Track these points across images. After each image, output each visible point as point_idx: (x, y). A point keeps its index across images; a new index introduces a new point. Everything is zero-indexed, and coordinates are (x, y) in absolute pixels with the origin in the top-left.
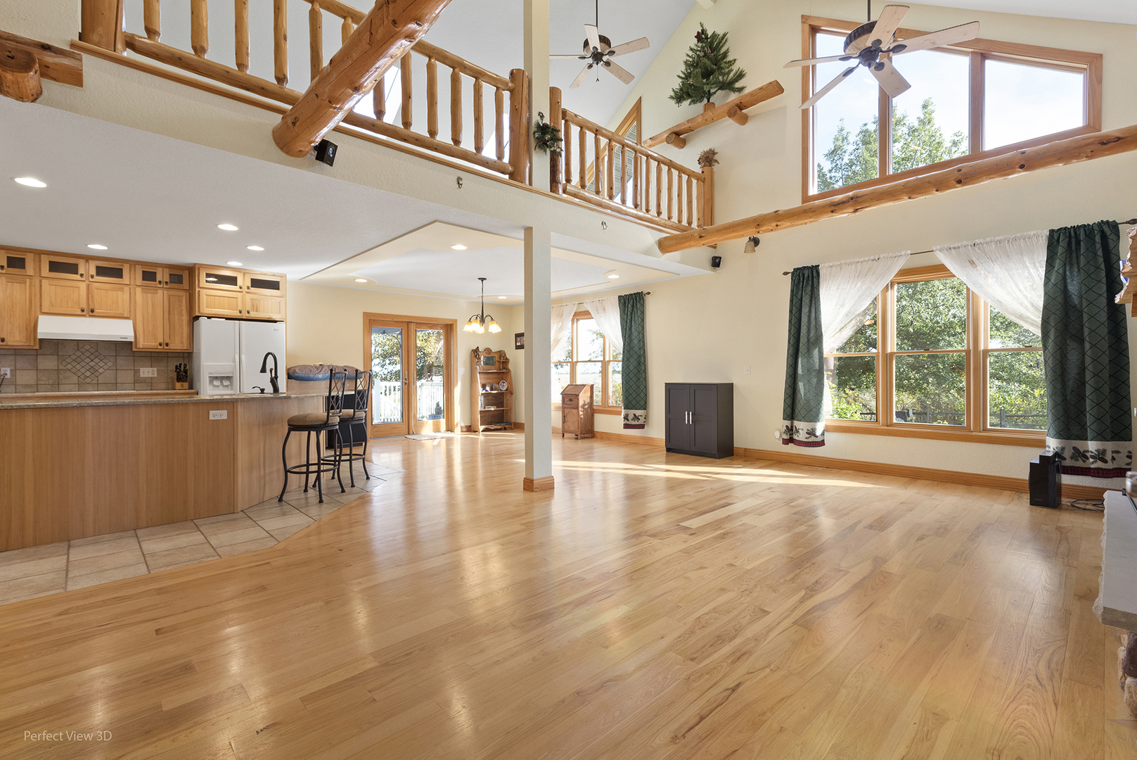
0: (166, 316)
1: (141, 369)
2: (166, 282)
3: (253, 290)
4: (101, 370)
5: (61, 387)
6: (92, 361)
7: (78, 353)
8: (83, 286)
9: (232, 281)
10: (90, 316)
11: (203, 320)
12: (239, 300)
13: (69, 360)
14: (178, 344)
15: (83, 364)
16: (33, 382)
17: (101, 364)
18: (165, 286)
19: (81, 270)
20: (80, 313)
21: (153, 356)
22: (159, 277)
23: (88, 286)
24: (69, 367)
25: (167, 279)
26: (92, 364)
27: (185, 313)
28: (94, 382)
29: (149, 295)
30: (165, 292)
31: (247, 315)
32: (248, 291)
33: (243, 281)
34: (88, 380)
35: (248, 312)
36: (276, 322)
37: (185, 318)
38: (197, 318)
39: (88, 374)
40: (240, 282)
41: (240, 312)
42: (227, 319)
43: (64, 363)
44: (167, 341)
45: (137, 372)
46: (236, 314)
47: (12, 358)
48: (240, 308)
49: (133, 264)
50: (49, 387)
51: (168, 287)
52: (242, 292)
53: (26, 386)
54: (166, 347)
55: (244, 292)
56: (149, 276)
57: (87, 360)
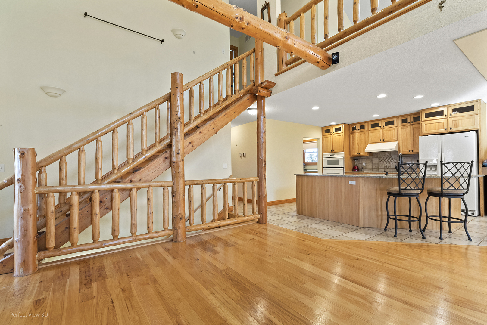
0: (412, 137)
2: (412, 122)
3: (454, 115)
4: (392, 163)
5: (379, 169)
7: (384, 157)
8: (381, 131)
9: (441, 113)
10: (383, 142)
11: (422, 137)
12: (445, 123)
13: (381, 159)
14: (418, 150)
15: (386, 161)
16: (371, 168)
17: (392, 160)
18: (411, 124)
19: (380, 125)
20: (380, 141)
22: (409, 121)
24: (381, 162)
25: (412, 120)
26: (389, 160)
28: (389, 168)
29: (405, 129)
30: (412, 126)
31: (450, 130)
32: (451, 116)
33: (448, 112)
35: (451, 129)
36: (469, 131)
39: (387, 164)
40: (445, 113)
41: (446, 129)
42: (437, 134)
43: (380, 161)
44: (413, 149)
46: (443, 131)
47: (366, 159)
48: (445, 127)
49: (397, 117)
50: (376, 169)
51: (412, 124)
52: (446, 118)
53: (370, 169)
54: (412, 152)
55: (448, 118)
56: (404, 121)
57: (387, 159)
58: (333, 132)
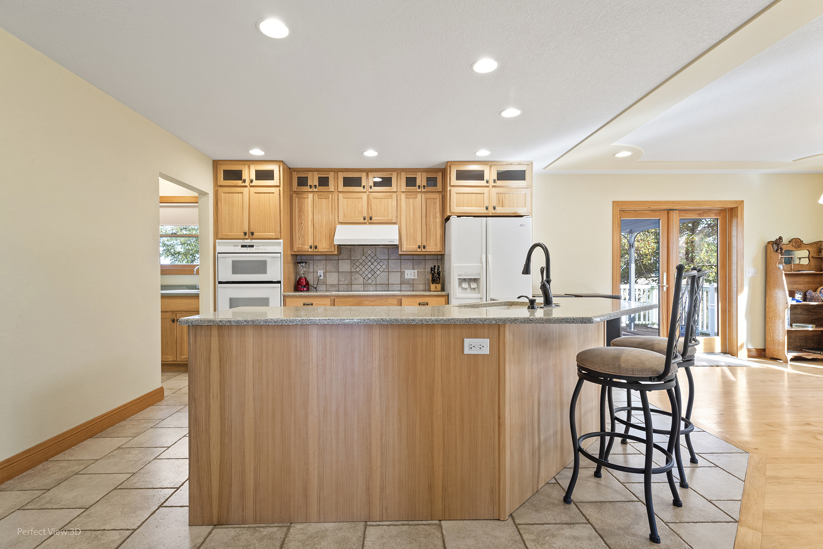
0: (424, 219)
1: (406, 271)
2: (424, 186)
3: (499, 183)
4: (378, 272)
5: (353, 286)
6: (372, 264)
7: (364, 258)
8: (364, 196)
9: (479, 176)
10: (370, 223)
11: (453, 219)
12: (486, 195)
13: (358, 264)
14: (433, 247)
15: (367, 267)
16: (336, 282)
17: (378, 267)
18: (423, 190)
19: (364, 183)
20: (362, 221)
21: (416, 258)
22: (418, 182)
23: (368, 196)
24: (358, 269)
25: (425, 183)
26: (372, 267)
27: (438, 215)
28: (374, 283)
29: (411, 200)
30: (423, 195)
31: (493, 211)
32: (495, 184)
33: (490, 174)
34: (370, 281)
35: (494, 208)
36: (522, 216)
37: (439, 220)
38: (448, 219)
39: (370, 276)
40: (486, 177)
41: (487, 208)
42: (474, 216)
43: (355, 267)
44: (424, 244)
45: (402, 273)
46: (482, 211)
47: (324, 262)
48: (486, 204)
49: (399, 171)
50: (346, 286)
51: (425, 190)
52: (488, 187)
53: (332, 285)
54: (423, 250)
55: (491, 187)
56: (411, 182)
57: (369, 264)
58: (252, 181)
